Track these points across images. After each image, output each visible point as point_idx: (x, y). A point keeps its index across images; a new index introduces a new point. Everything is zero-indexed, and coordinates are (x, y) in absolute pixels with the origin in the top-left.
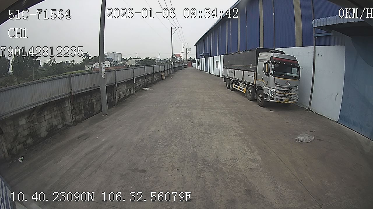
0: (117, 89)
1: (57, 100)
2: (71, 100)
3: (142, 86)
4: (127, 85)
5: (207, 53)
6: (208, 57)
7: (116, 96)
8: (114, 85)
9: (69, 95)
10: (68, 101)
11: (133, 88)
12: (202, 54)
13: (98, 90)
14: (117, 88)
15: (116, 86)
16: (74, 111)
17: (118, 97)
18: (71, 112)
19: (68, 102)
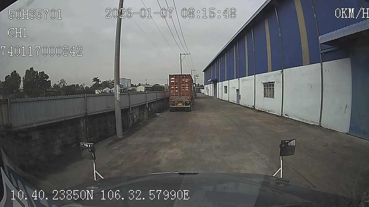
0: (131, 113)
1: (72, 119)
2: (86, 121)
3: (154, 110)
4: (140, 110)
5: (215, 78)
6: (217, 82)
7: (130, 120)
8: (128, 108)
9: (84, 115)
10: (83, 121)
11: (146, 113)
12: (211, 80)
13: (113, 113)
14: (131, 111)
15: (130, 110)
16: (88, 132)
17: (132, 121)
18: (85, 133)
19: (82, 123)
